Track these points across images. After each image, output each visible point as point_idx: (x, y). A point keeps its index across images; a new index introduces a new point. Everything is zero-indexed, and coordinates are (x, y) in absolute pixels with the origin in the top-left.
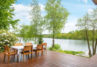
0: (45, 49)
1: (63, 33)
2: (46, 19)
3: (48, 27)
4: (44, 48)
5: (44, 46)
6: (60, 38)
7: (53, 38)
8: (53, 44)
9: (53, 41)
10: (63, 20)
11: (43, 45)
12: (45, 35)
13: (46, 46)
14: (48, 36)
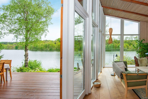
0: (8, 69)
1: (46, 41)
2: (8, 13)
3: (13, 30)
4: (6, 69)
5: (6, 66)
6: (42, 50)
7: (26, 50)
8: (26, 60)
9: (26, 56)
10: (44, 20)
11: (4, 64)
12: (5, 43)
13: (10, 65)
14: (14, 46)
